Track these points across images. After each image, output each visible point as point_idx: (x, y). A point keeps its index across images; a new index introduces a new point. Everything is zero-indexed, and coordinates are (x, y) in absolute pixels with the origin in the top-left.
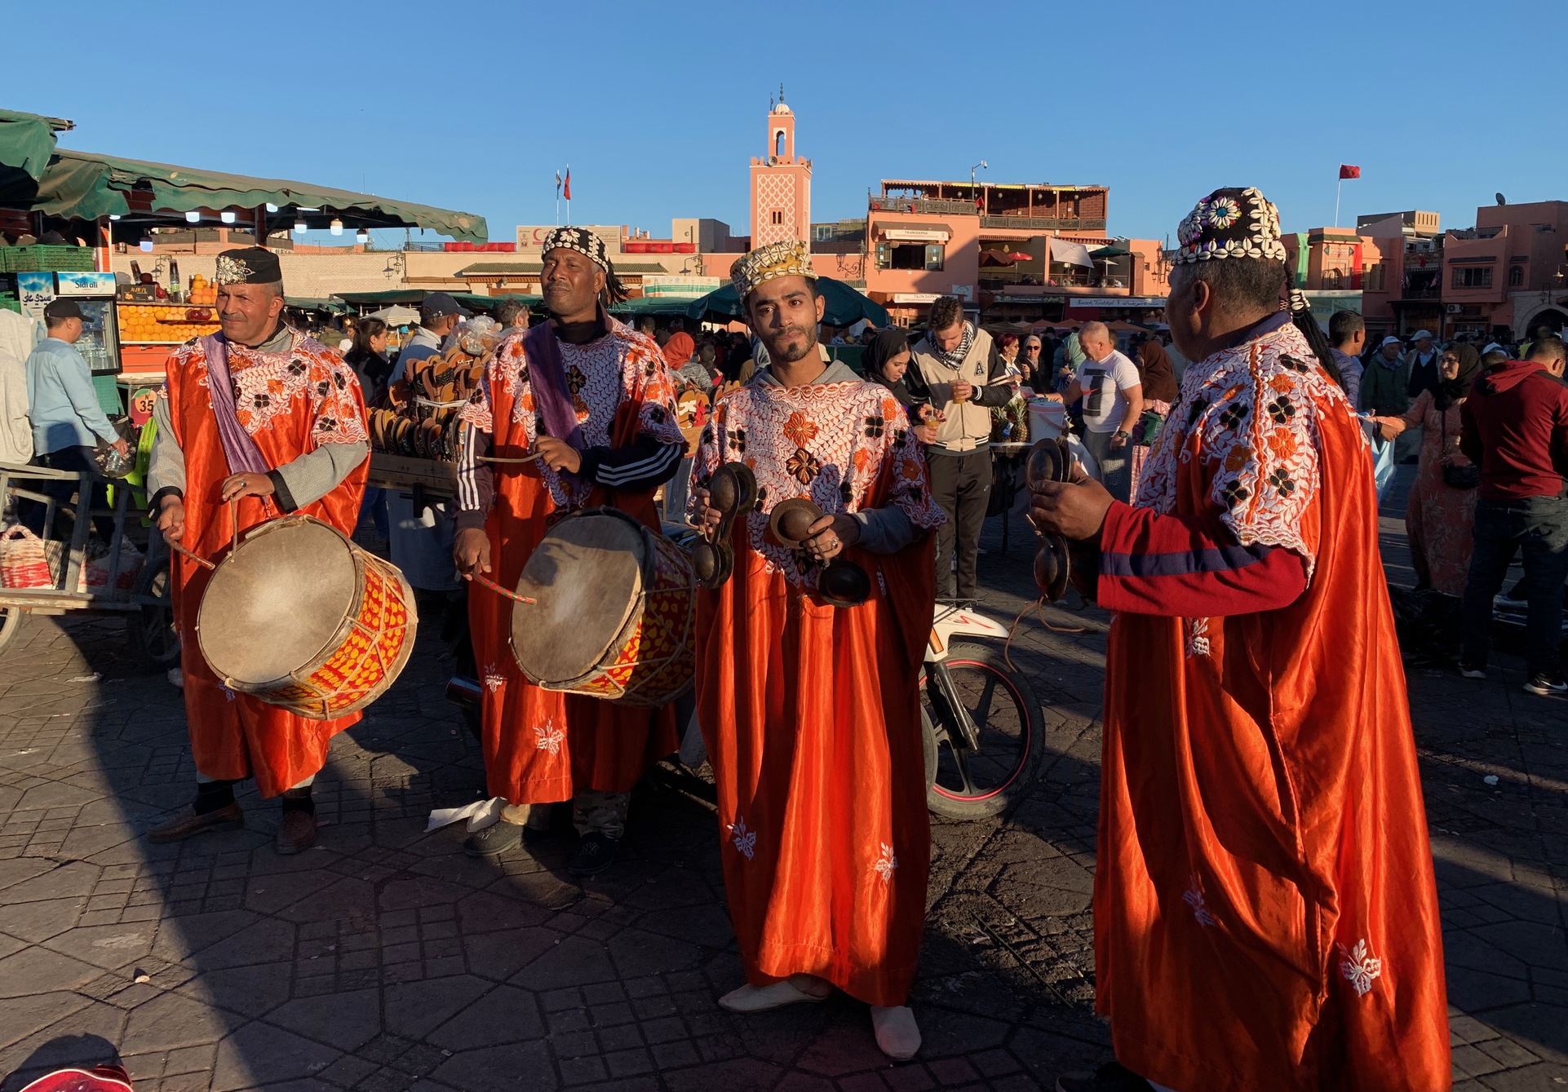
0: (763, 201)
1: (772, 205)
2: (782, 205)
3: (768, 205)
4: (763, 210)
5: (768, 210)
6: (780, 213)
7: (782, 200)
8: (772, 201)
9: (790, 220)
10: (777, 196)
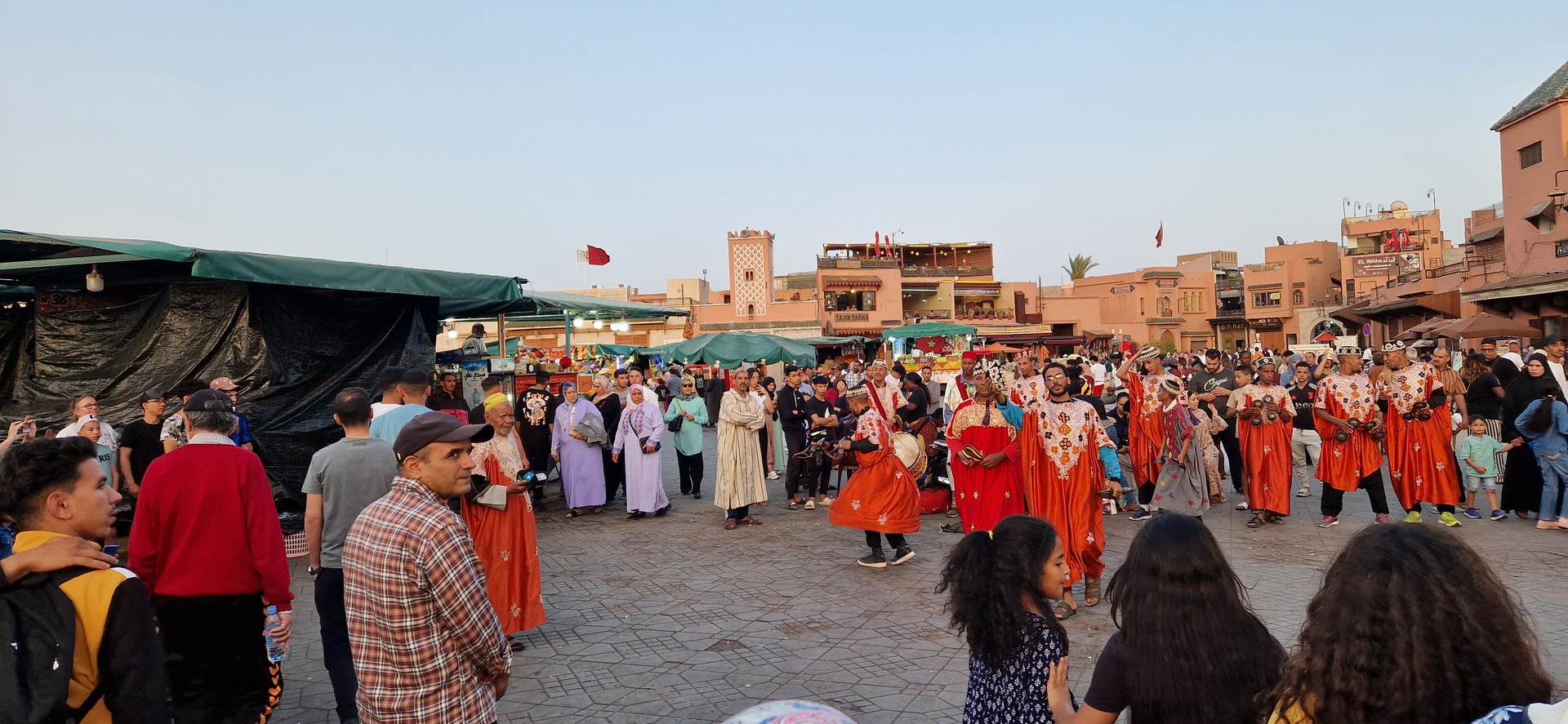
0: (738, 264)
1: (746, 267)
2: (753, 267)
3: (742, 267)
4: (739, 271)
5: (742, 271)
6: (751, 273)
7: (752, 263)
8: (746, 264)
9: (760, 277)
10: (749, 260)
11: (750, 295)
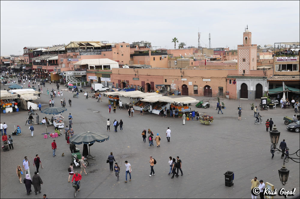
0: (240, 56)
2: (245, 57)
5: (242, 58)
6: (245, 59)
9: (247, 61)
10: (244, 55)
11: (244, 67)
